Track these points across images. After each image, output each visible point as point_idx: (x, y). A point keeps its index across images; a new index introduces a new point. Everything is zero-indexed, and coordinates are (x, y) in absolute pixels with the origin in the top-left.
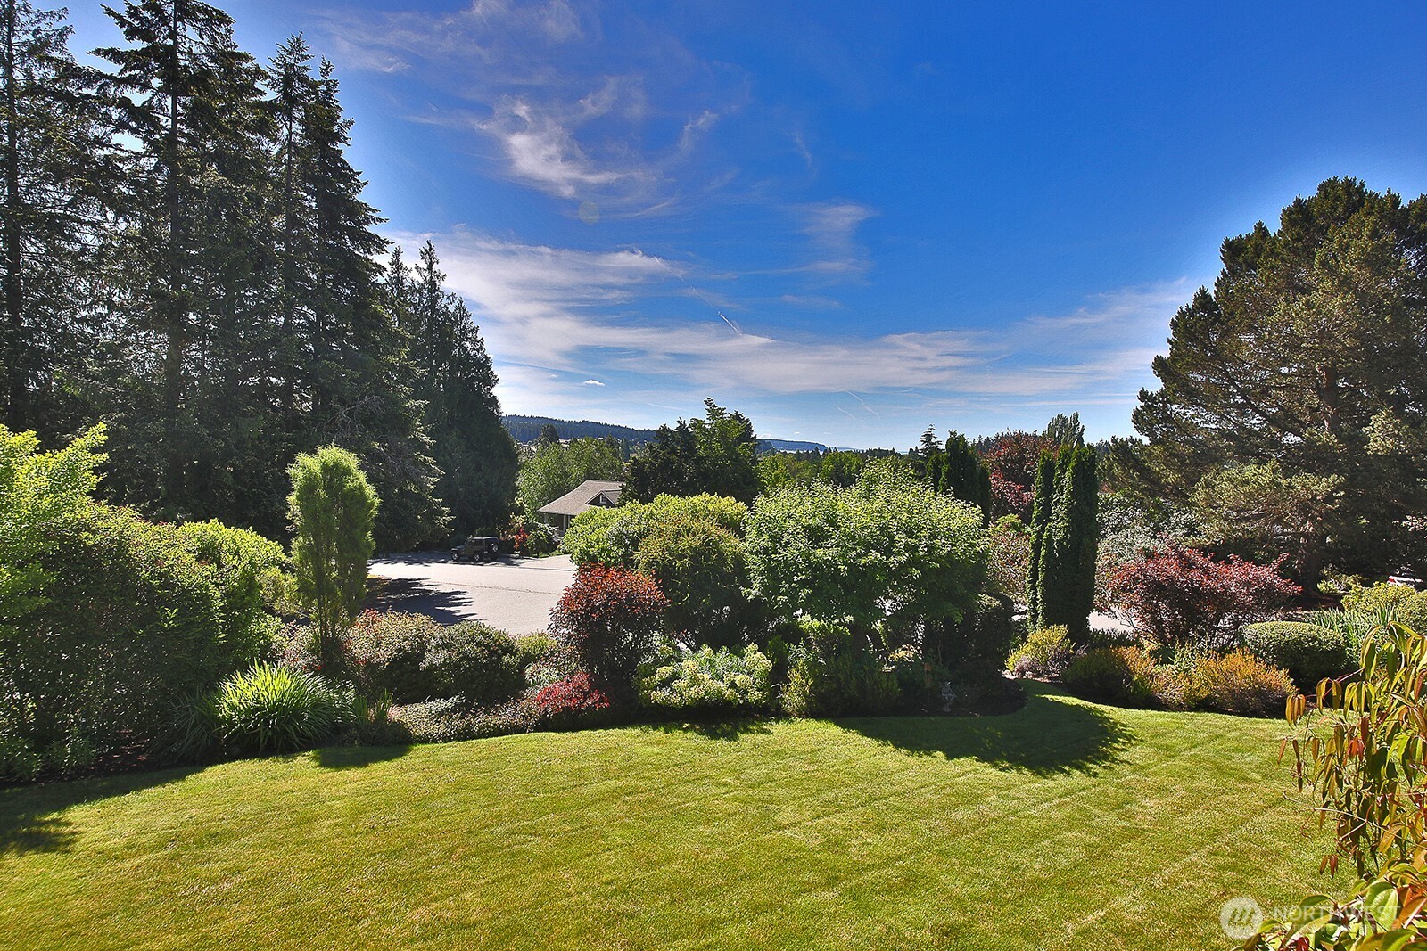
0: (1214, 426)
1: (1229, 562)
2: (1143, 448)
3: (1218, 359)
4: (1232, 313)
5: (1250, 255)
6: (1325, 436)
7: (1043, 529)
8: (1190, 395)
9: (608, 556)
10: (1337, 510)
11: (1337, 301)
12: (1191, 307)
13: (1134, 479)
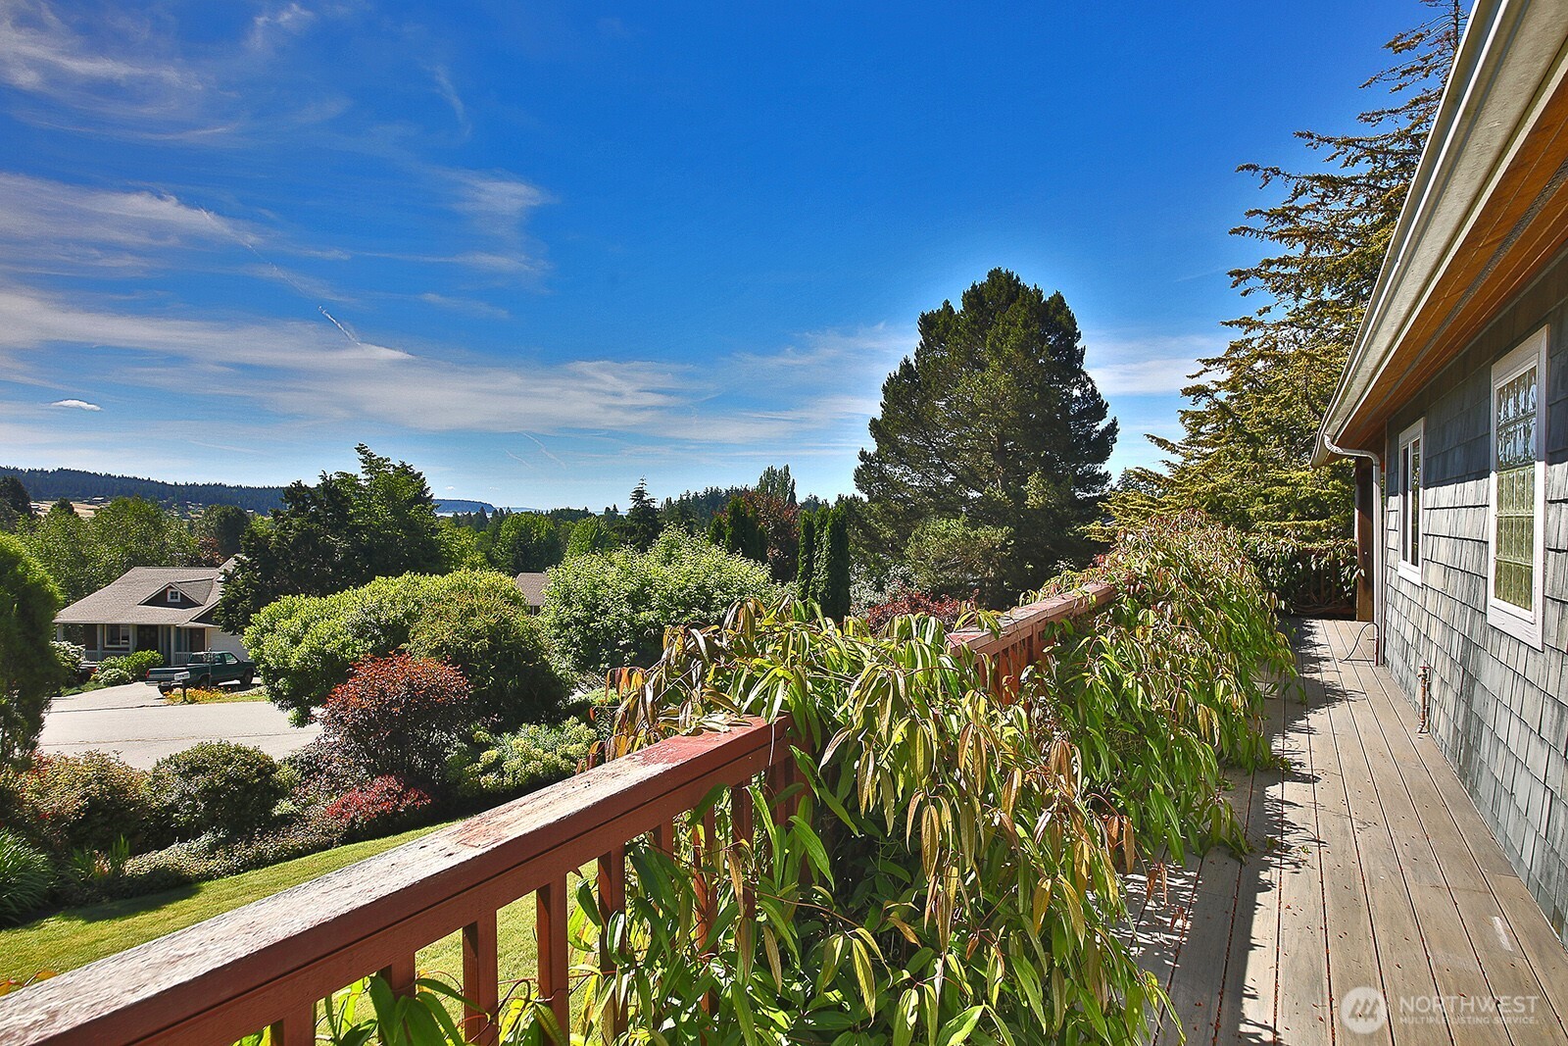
0: (918, 484)
1: (942, 601)
2: (864, 505)
3: (919, 423)
4: (929, 383)
5: (940, 330)
6: (999, 494)
7: (808, 584)
8: (901, 456)
9: (353, 651)
10: (1010, 557)
11: (1002, 380)
12: (897, 374)
13: (857, 535)
